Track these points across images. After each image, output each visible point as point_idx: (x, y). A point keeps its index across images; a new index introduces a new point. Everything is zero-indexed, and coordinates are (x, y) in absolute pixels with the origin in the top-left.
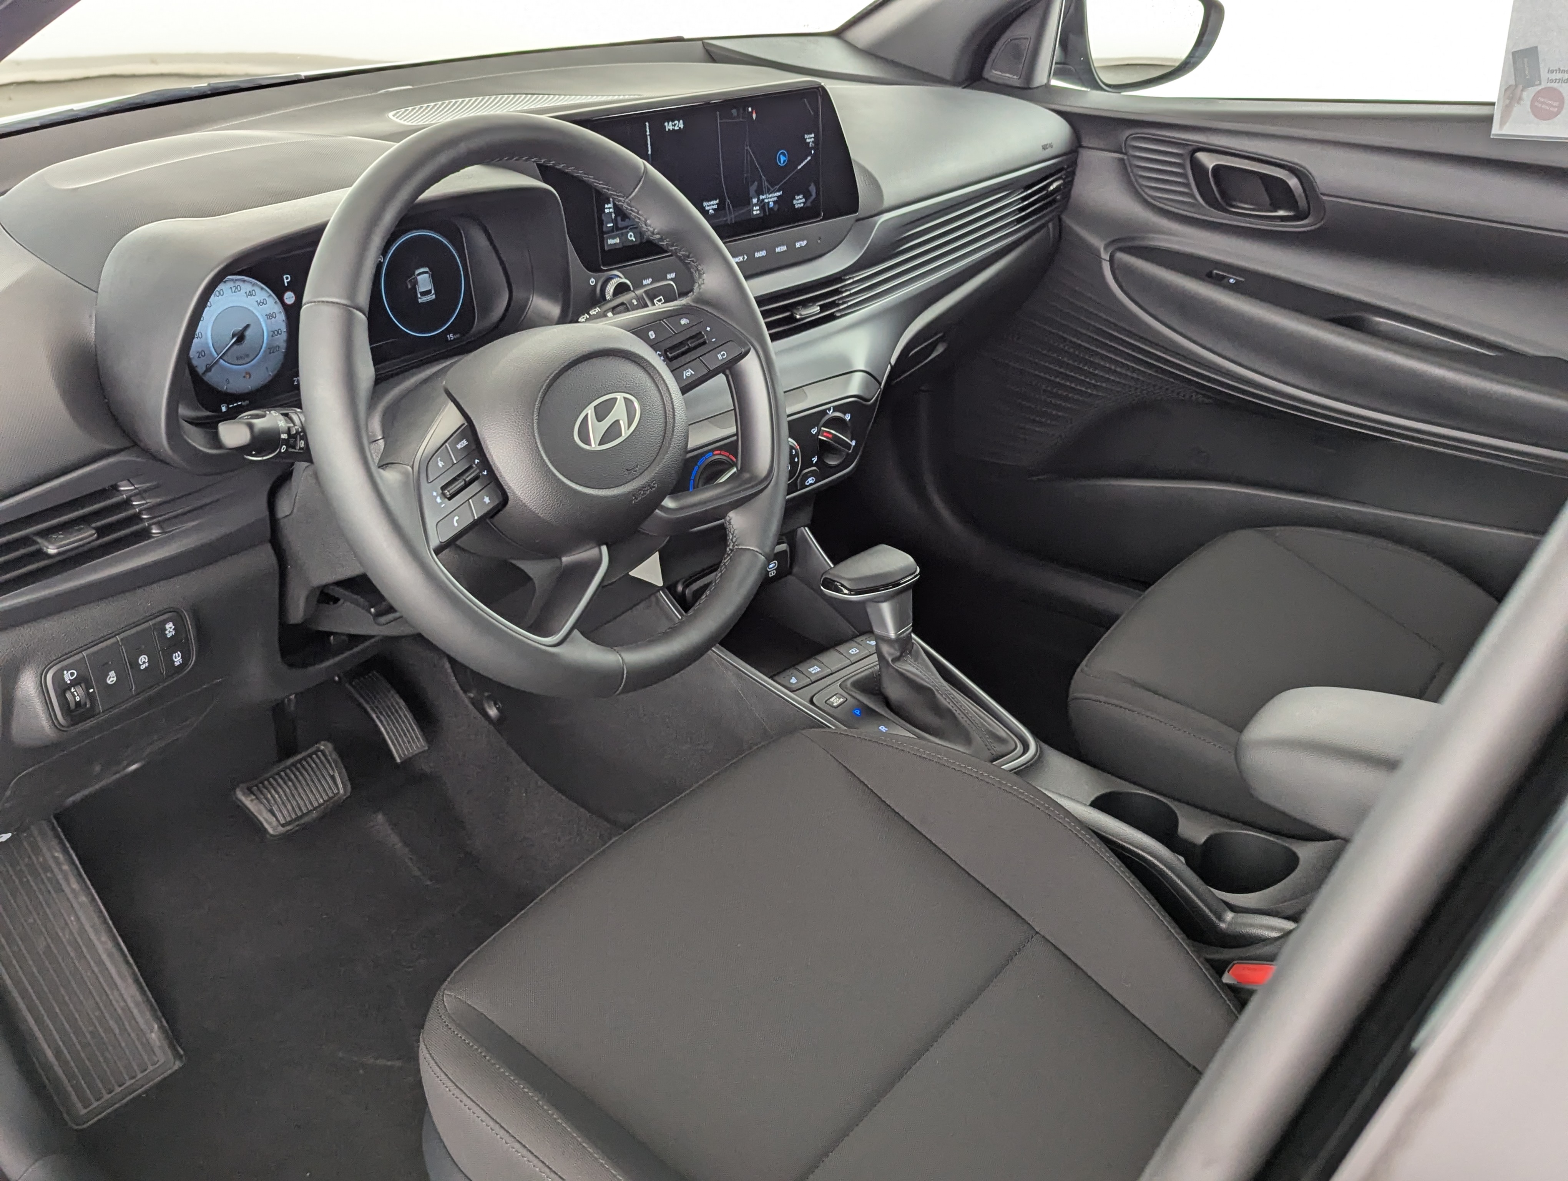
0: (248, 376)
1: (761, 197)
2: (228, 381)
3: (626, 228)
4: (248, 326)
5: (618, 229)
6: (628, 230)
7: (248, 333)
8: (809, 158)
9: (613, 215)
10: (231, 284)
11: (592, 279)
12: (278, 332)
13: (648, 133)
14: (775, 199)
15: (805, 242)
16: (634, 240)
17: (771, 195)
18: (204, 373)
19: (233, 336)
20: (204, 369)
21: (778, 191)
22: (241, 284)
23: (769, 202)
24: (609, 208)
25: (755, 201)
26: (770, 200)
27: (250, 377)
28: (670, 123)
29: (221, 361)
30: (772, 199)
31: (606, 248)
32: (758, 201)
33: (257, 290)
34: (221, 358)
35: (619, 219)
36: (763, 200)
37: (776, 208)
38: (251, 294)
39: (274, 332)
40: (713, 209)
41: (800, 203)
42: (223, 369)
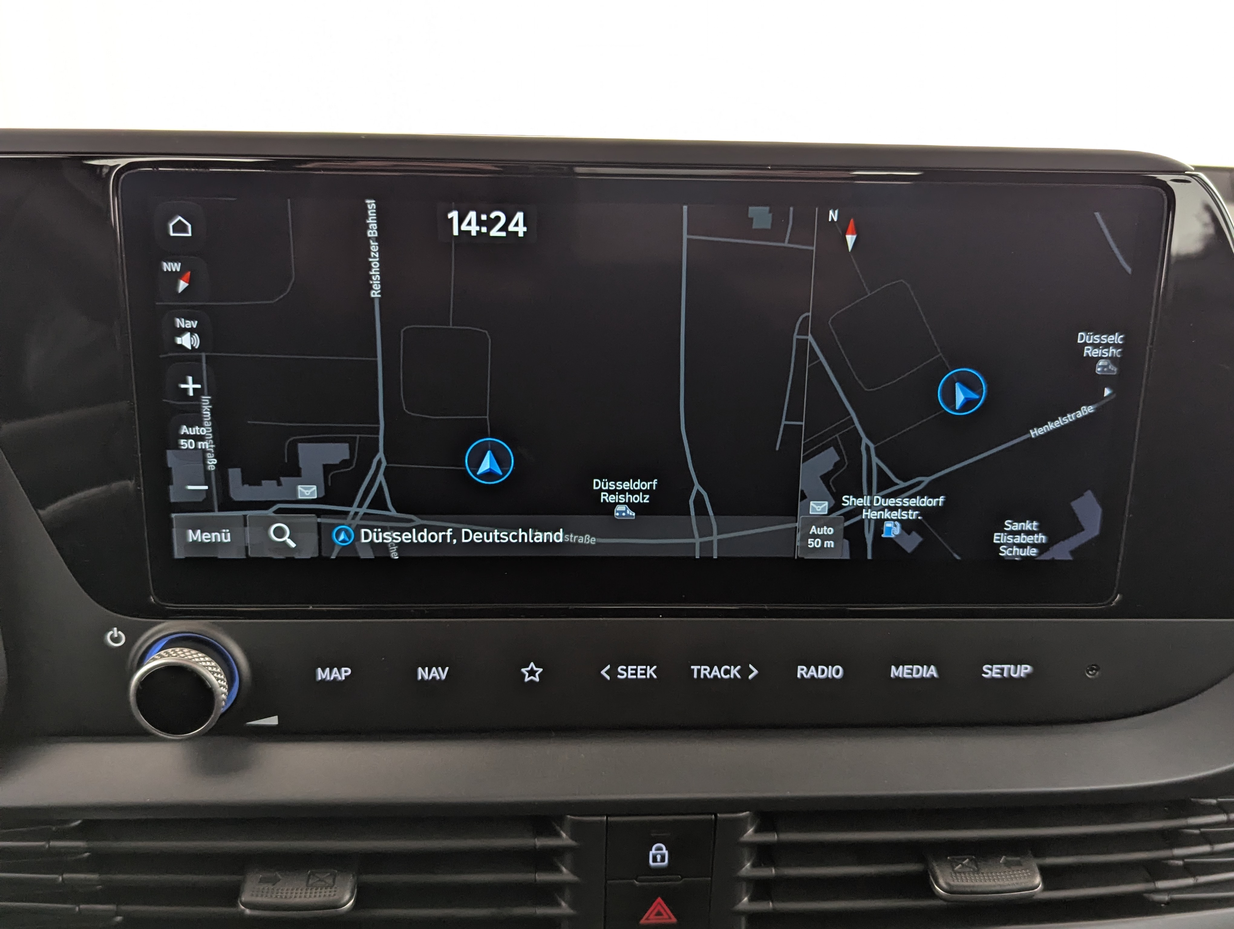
1: (849, 501)
3: (265, 505)
5: (227, 504)
6: (270, 512)
8: (1087, 410)
9: (212, 462)
11: (115, 632)
13: (372, 232)
14: (913, 515)
15: (1024, 670)
16: (293, 545)
17: (891, 502)
21: (930, 492)
23: (880, 522)
24: (198, 438)
25: (819, 507)
26: (886, 515)
28: (472, 215)
30: (895, 515)
31: (178, 553)
32: (831, 511)
35: (235, 474)
36: (858, 510)
37: (912, 542)
40: (631, 506)
41: (1022, 546)
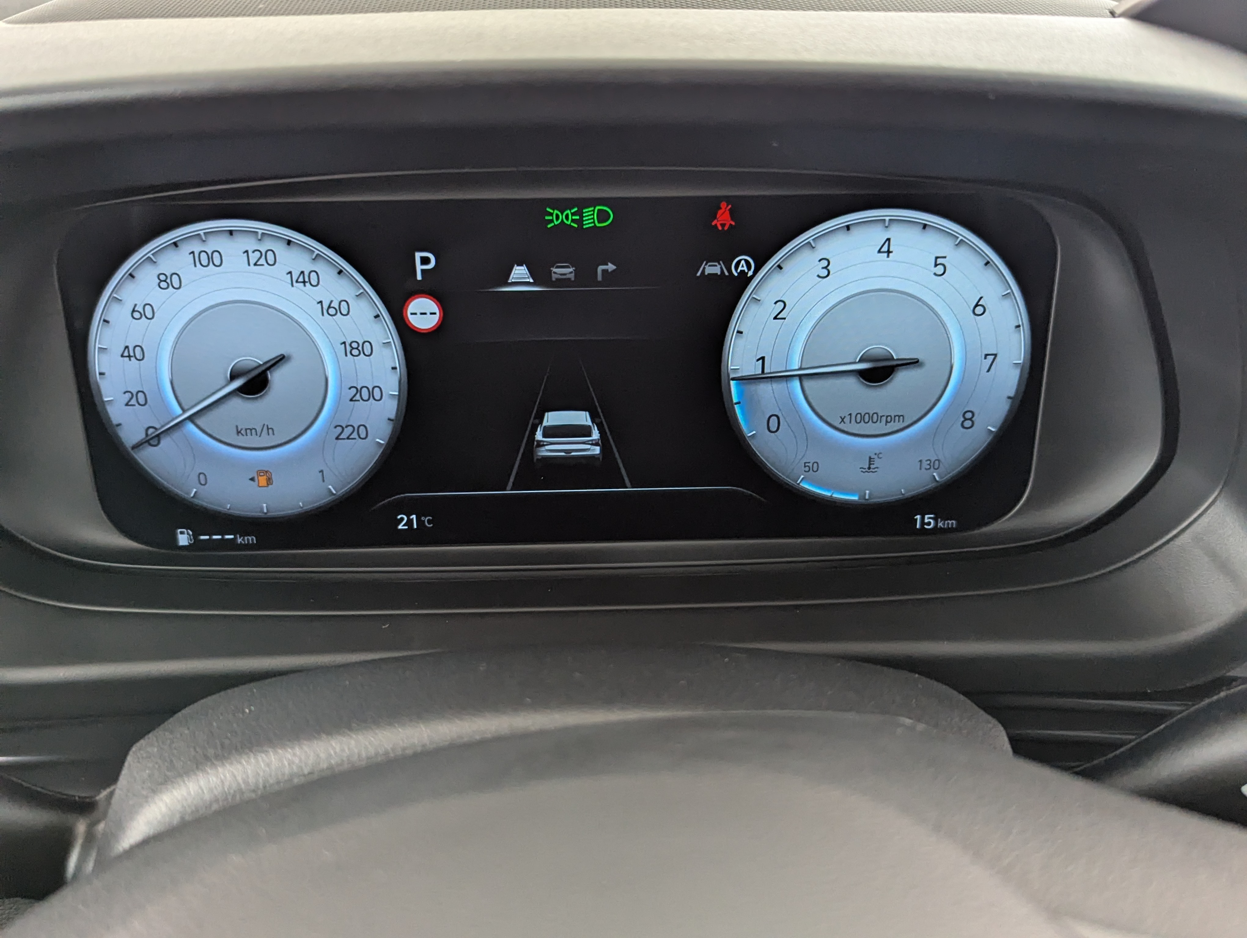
0: (263, 480)
2: (202, 479)
4: (281, 360)
7: (276, 377)
10: (251, 244)
12: (371, 394)
18: (137, 446)
19: (234, 376)
20: (141, 436)
22: (280, 249)
27: (269, 481)
29: (191, 427)
33: (327, 274)
34: (191, 418)
38: (304, 279)
39: (359, 391)
42: (193, 447)
